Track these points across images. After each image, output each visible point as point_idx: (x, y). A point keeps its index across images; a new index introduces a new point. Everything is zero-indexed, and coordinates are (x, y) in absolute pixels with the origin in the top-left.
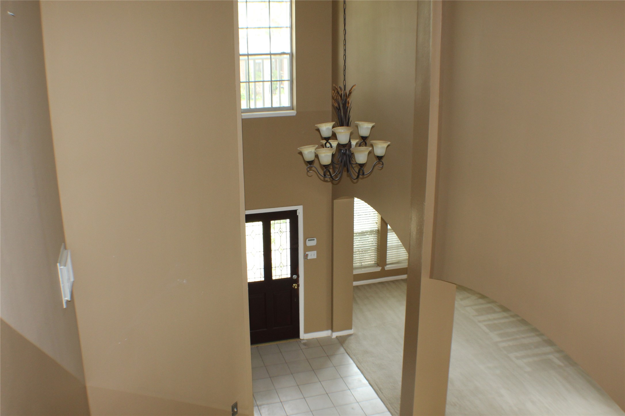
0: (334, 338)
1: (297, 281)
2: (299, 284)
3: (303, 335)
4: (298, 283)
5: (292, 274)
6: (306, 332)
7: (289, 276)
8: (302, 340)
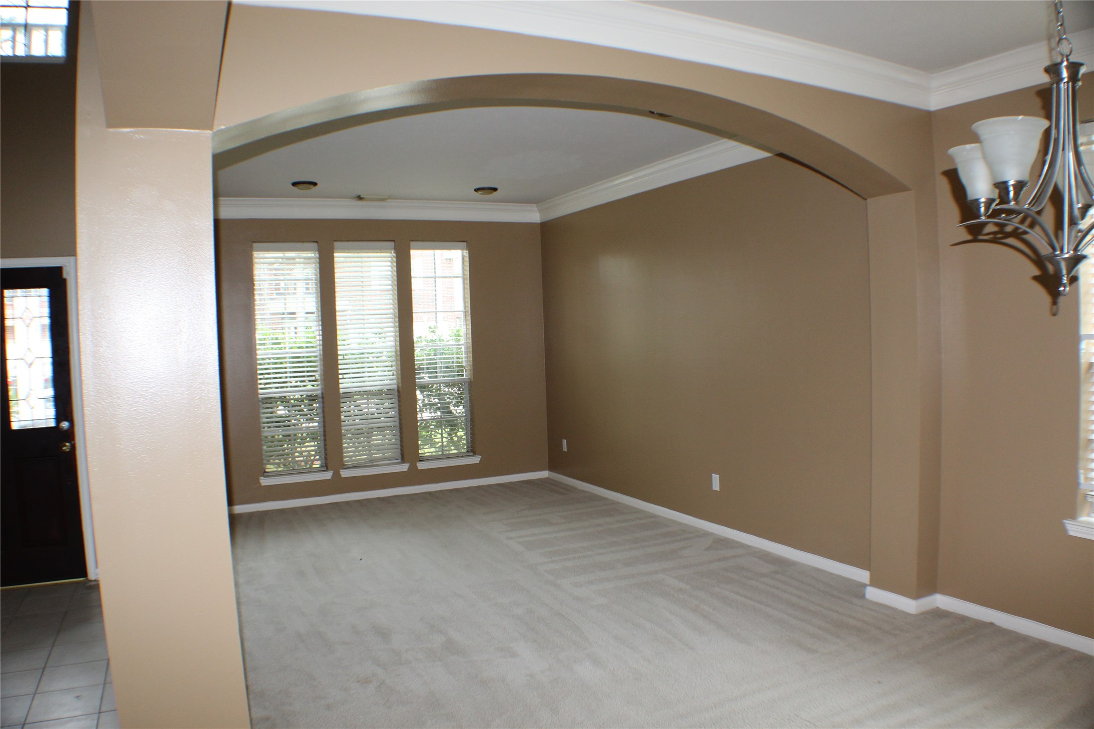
1: (70, 436)
2: (75, 444)
4: (74, 439)
5: (59, 418)
7: (52, 424)
8: (91, 581)
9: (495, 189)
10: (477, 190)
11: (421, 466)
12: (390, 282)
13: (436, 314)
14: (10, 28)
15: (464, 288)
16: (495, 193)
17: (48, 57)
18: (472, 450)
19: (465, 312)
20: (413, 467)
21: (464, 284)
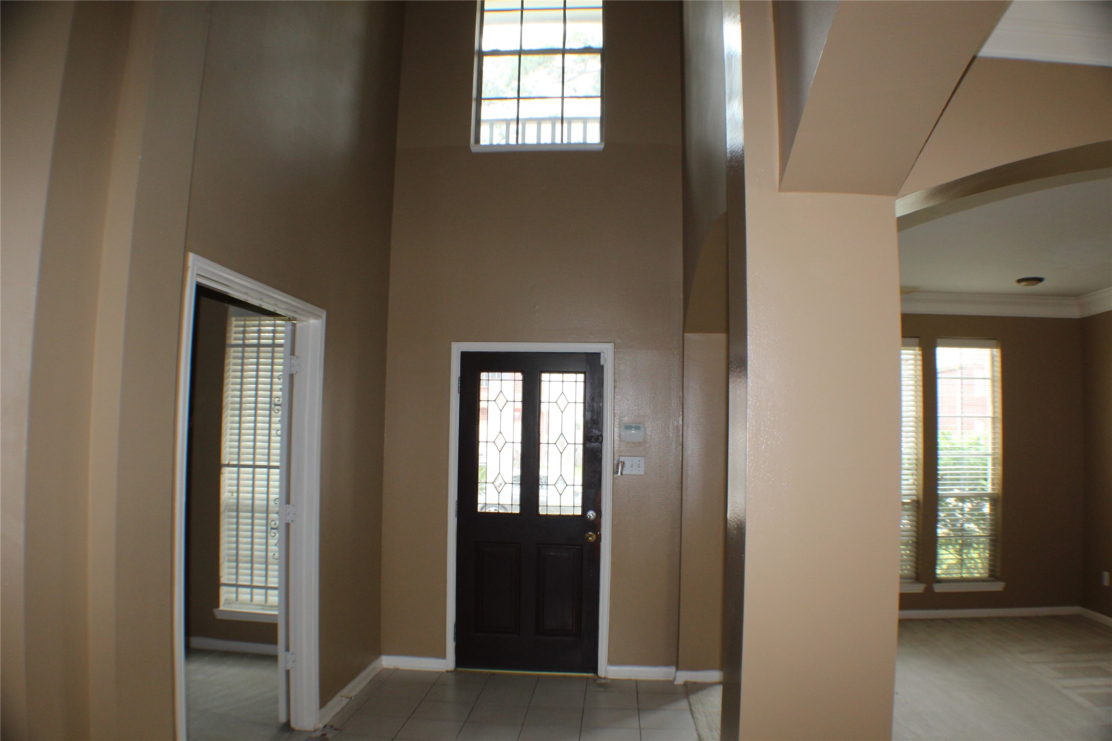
0: (680, 685)
1: (596, 525)
2: (600, 534)
3: (607, 669)
4: (600, 531)
5: (585, 508)
6: (611, 662)
7: (579, 512)
8: (601, 678)
9: (1040, 280)
10: (1019, 281)
11: (938, 588)
12: (913, 382)
13: (962, 419)
14: (536, 122)
15: (993, 392)
16: (1041, 284)
17: (585, 144)
18: (993, 575)
19: (994, 418)
20: (929, 590)
21: (993, 386)
